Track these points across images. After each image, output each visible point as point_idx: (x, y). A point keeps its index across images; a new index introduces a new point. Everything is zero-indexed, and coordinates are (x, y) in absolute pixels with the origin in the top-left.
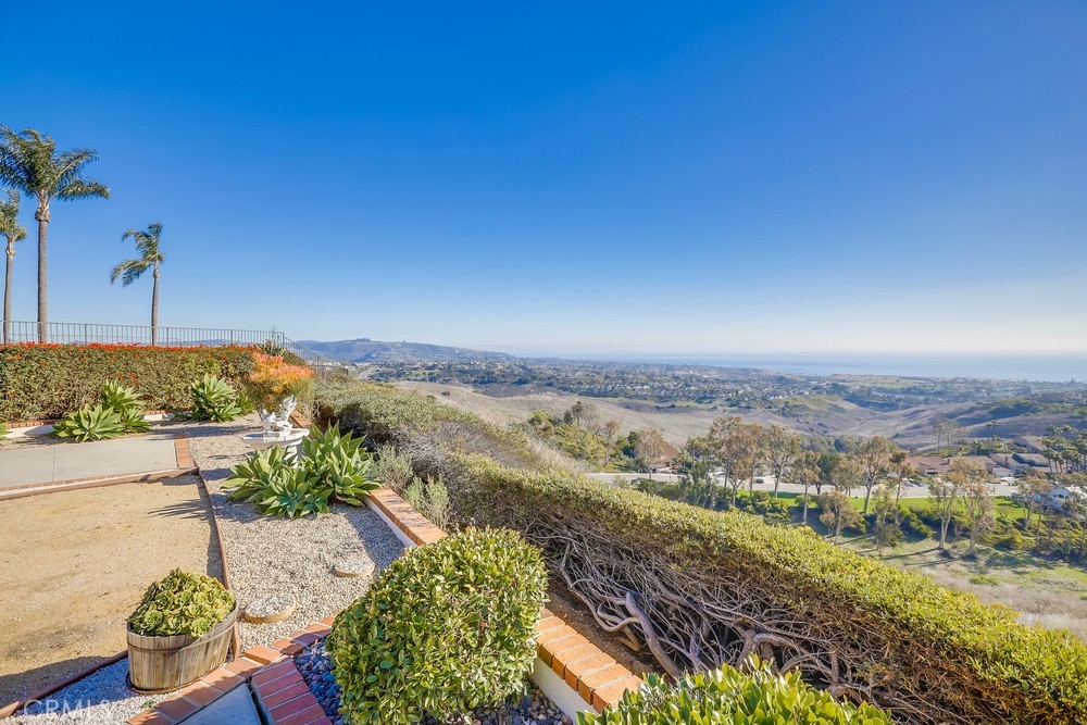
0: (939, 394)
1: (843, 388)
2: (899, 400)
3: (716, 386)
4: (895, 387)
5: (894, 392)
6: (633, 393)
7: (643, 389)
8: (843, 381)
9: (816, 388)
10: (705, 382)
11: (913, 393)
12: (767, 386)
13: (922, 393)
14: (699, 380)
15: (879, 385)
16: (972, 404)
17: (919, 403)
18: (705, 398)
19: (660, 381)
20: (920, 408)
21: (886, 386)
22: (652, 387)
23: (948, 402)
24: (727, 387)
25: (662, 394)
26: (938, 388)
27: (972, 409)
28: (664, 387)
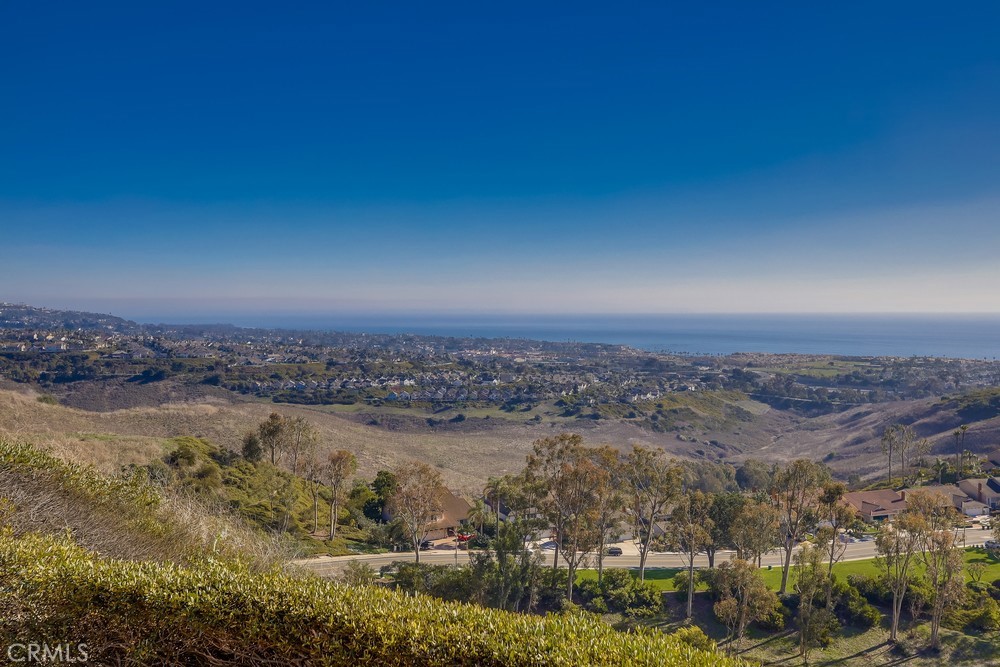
0: (890, 384)
1: (750, 377)
2: (833, 396)
3: (537, 377)
4: (827, 374)
5: (825, 382)
6: (384, 395)
7: (402, 386)
8: (750, 365)
9: (706, 378)
10: (520, 370)
11: (854, 385)
12: (628, 377)
13: (865, 383)
14: (507, 367)
15: (804, 371)
16: (934, 400)
17: (862, 401)
18: (518, 401)
19: (435, 371)
20: (863, 409)
21: (814, 373)
22: (421, 382)
23: (903, 398)
24: (558, 379)
25: (440, 395)
26: (889, 375)
27: (935, 409)
28: (442, 382)
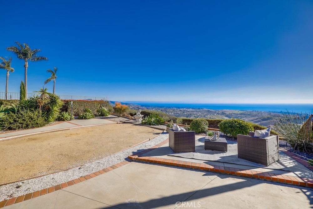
0: (249, 115)
1: (225, 113)
2: (239, 116)
3: (191, 113)
4: (238, 113)
5: (237, 114)
6: (169, 115)
7: (171, 114)
8: (225, 111)
9: (218, 113)
10: (189, 112)
11: (243, 115)
12: (205, 113)
13: (245, 114)
14: (187, 111)
15: (234, 113)
16: (257, 117)
17: (244, 117)
18: (188, 116)
20: (244, 119)
21: (236, 113)
22: (174, 113)
23: (251, 117)
24: (194, 113)
25: (177, 115)
26: (249, 113)
27: (257, 119)
28: (177, 113)
